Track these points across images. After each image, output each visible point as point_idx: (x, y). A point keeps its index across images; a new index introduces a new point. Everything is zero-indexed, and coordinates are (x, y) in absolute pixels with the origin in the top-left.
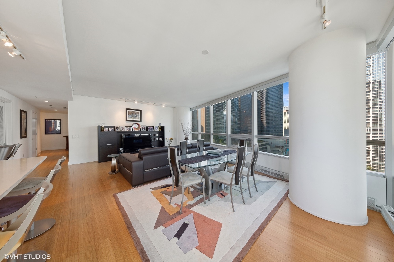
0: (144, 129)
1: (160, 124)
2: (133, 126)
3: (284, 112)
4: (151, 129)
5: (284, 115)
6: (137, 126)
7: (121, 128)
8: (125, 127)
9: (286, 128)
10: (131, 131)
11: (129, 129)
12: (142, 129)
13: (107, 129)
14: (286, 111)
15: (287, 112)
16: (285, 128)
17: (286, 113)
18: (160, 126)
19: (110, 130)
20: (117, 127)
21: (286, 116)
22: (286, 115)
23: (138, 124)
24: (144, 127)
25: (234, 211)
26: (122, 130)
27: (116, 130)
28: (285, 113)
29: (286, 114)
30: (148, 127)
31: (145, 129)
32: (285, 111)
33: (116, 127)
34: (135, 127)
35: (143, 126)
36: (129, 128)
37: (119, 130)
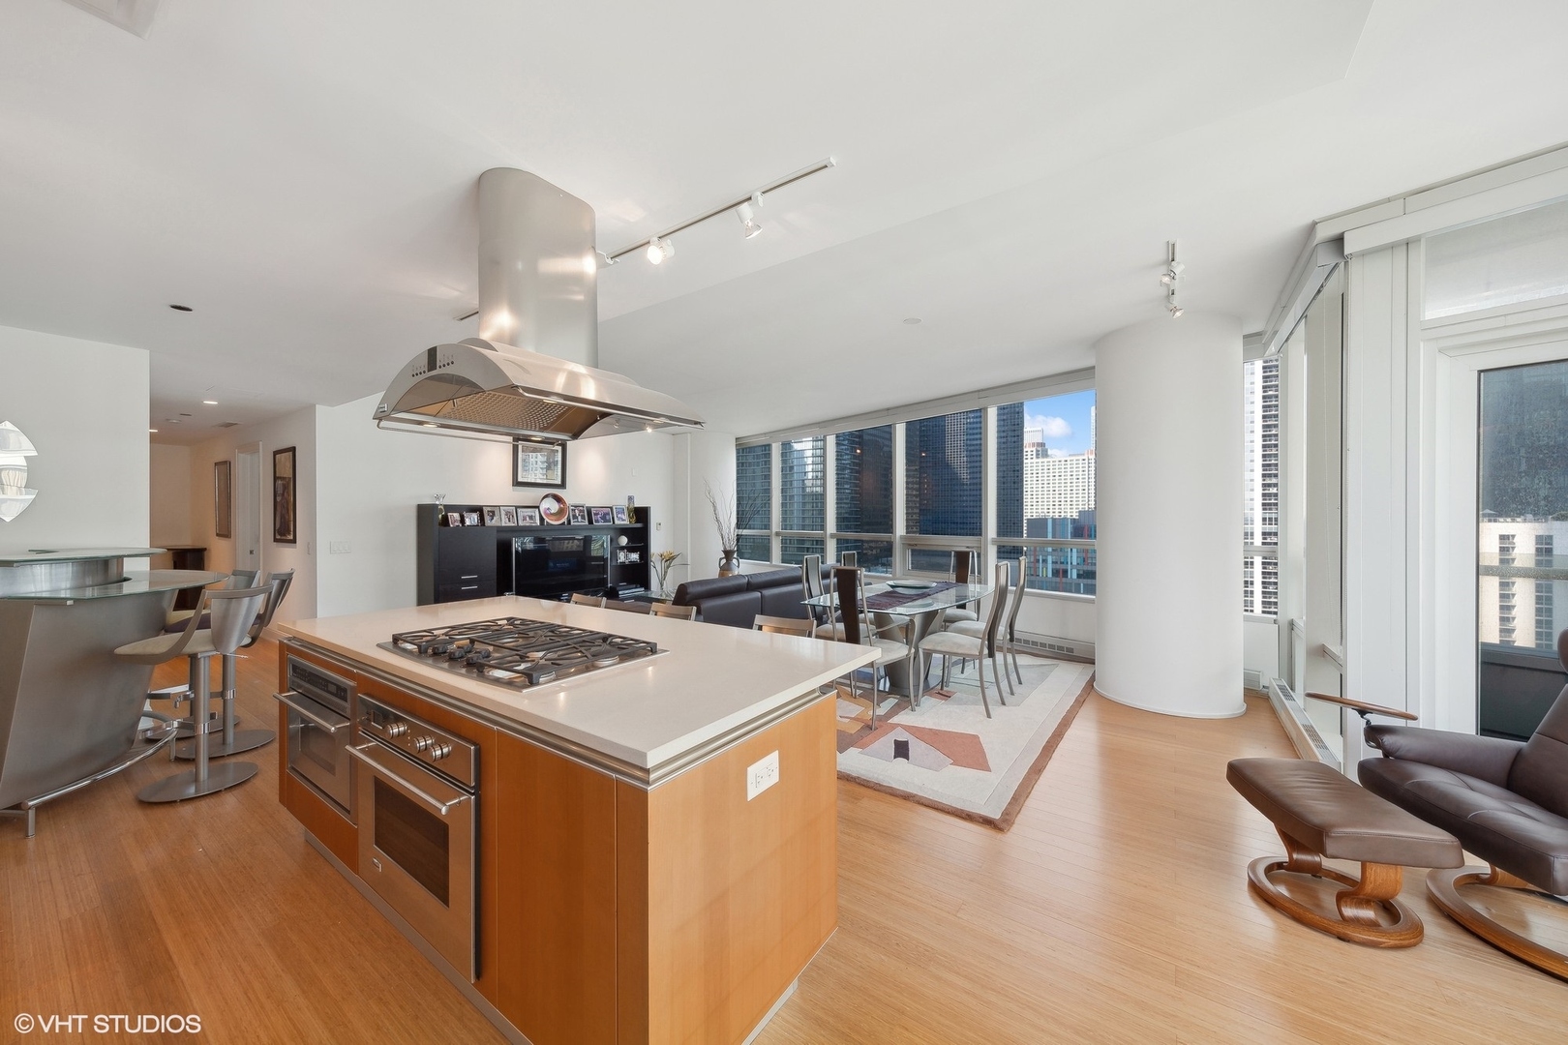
0: (580, 518)
1: (630, 499)
2: (545, 505)
3: (1025, 450)
4: (604, 518)
5: (1025, 461)
6: (554, 507)
7: (503, 513)
8: (517, 507)
9: (1034, 514)
10: (537, 526)
11: (531, 517)
12: (575, 517)
13: (456, 516)
14: (1033, 445)
15: (1037, 451)
16: (1029, 514)
17: (1034, 453)
18: (631, 506)
19: (468, 522)
20: (489, 509)
21: (1035, 465)
22: (1035, 460)
23: (558, 499)
24: (580, 511)
25: (989, 716)
26: (505, 523)
27: (488, 522)
28: (1029, 453)
29: (1034, 456)
30: (593, 511)
31: (583, 517)
32: (1029, 447)
33: (485, 510)
34: (548, 509)
35: (576, 507)
36: (530, 514)
37: (495, 522)
